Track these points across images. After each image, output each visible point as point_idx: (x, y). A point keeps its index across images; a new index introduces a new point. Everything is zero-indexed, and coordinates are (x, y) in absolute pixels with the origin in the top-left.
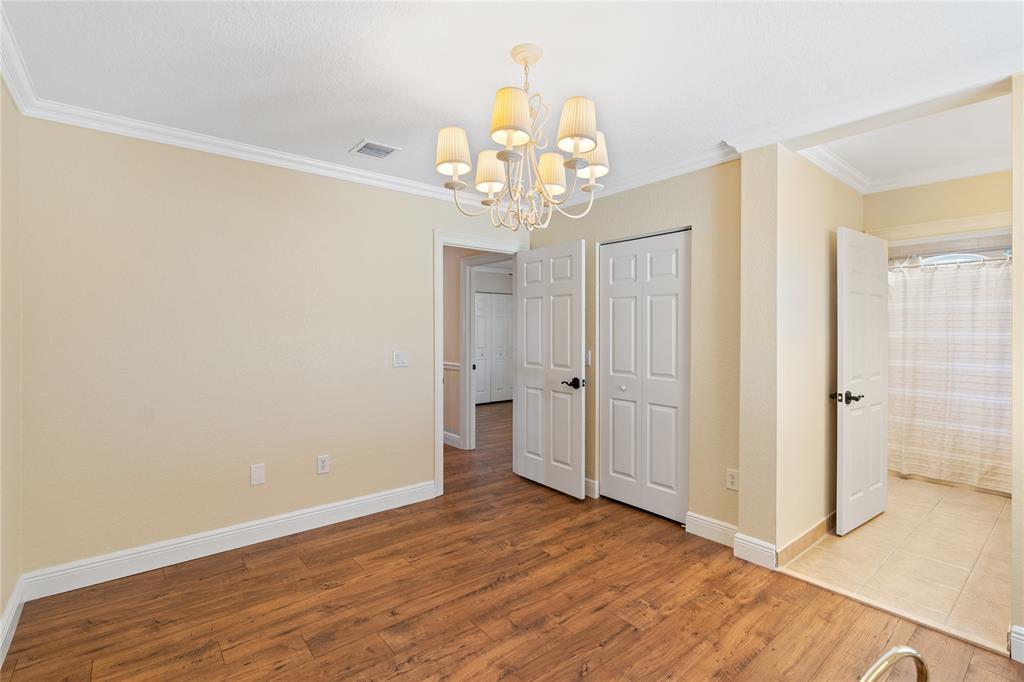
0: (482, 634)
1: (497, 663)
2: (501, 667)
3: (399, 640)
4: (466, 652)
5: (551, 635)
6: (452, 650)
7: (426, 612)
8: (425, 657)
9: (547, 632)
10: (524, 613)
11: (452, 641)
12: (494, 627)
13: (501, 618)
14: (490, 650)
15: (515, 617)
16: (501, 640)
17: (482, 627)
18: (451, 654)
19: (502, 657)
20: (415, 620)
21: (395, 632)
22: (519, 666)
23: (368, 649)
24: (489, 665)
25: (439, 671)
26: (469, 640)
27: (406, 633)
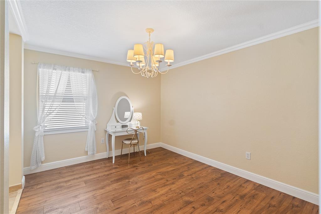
0: (161, 200)
1: (157, 192)
2: (156, 191)
3: (187, 199)
4: (165, 195)
5: (140, 199)
6: (170, 196)
7: (182, 208)
8: (176, 194)
9: (140, 200)
10: (147, 207)
11: (170, 198)
12: (157, 202)
13: (155, 205)
14: (159, 195)
15: (150, 205)
16: (155, 198)
17: (161, 202)
18: (169, 195)
19: (156, 194)
20: (185, 205)
21: (189, 201)
22: (151, 192)
23: (194, 196)
24: (159, 192)
25: (172, 191)
26: (165, 198)
27: (185, 200)
